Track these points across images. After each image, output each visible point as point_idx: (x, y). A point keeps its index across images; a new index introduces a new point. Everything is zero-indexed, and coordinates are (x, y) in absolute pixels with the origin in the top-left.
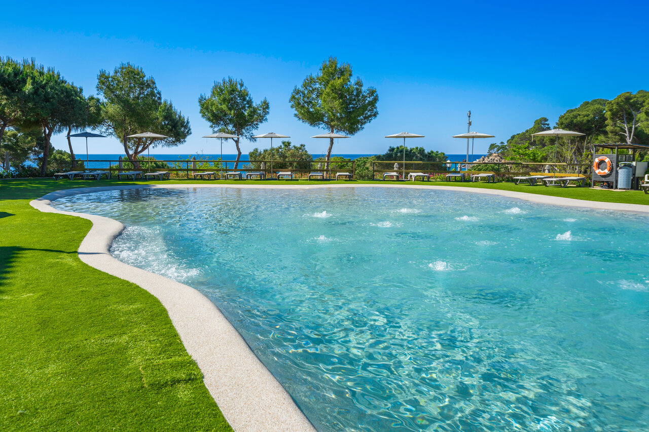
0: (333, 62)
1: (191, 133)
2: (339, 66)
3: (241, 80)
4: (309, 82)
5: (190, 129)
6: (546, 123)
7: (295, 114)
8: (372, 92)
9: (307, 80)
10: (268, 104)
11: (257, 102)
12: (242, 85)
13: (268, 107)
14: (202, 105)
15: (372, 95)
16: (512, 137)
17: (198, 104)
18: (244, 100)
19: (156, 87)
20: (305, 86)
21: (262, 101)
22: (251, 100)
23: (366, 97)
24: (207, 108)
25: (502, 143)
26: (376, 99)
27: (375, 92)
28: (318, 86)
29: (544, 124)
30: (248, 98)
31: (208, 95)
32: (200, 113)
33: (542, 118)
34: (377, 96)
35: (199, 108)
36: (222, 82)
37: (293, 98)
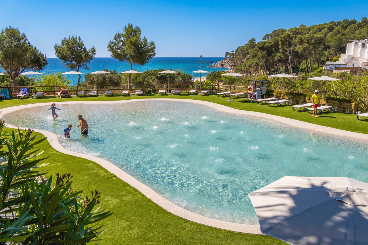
0: (131, 26)
1: (48, 63)
2: (134, 28)
3: (79, 37)
4: (118, 36)
5: (47, 62)
6: (255, 41)
7: (111, 55)
8: (152, 44)
9: (117, 35)
10: (95, 49)
11: (88, 48)
12: (80, 40)
13: (95, 51)
14: (57, 51)
15: (152, 45)
16: (238, 48)
17: (54, 49)
18: (82, 48)
19: (27, 39)
20: (115, 38)
21: (92, 48)
22: (85, 48)
23: (149, 46)
24: (60, 52)
25: (233, 51)
26: (154, 47)
27: (154, 43)
28: (122, 39)
29: (254, 42)
30: (83, 47)
31: (60, 44)
32: (56, 54)
33: (253, 39)
34: (155, 45)
35: (55, 52)
36: (68, 38)
37: (109, 46)
